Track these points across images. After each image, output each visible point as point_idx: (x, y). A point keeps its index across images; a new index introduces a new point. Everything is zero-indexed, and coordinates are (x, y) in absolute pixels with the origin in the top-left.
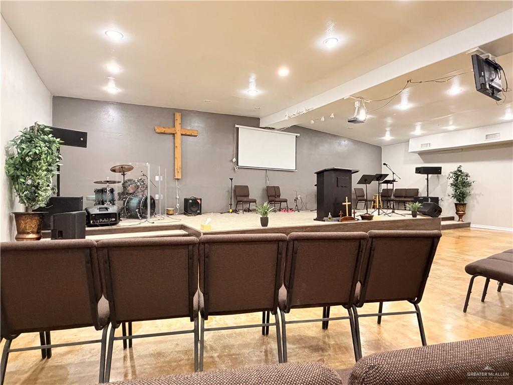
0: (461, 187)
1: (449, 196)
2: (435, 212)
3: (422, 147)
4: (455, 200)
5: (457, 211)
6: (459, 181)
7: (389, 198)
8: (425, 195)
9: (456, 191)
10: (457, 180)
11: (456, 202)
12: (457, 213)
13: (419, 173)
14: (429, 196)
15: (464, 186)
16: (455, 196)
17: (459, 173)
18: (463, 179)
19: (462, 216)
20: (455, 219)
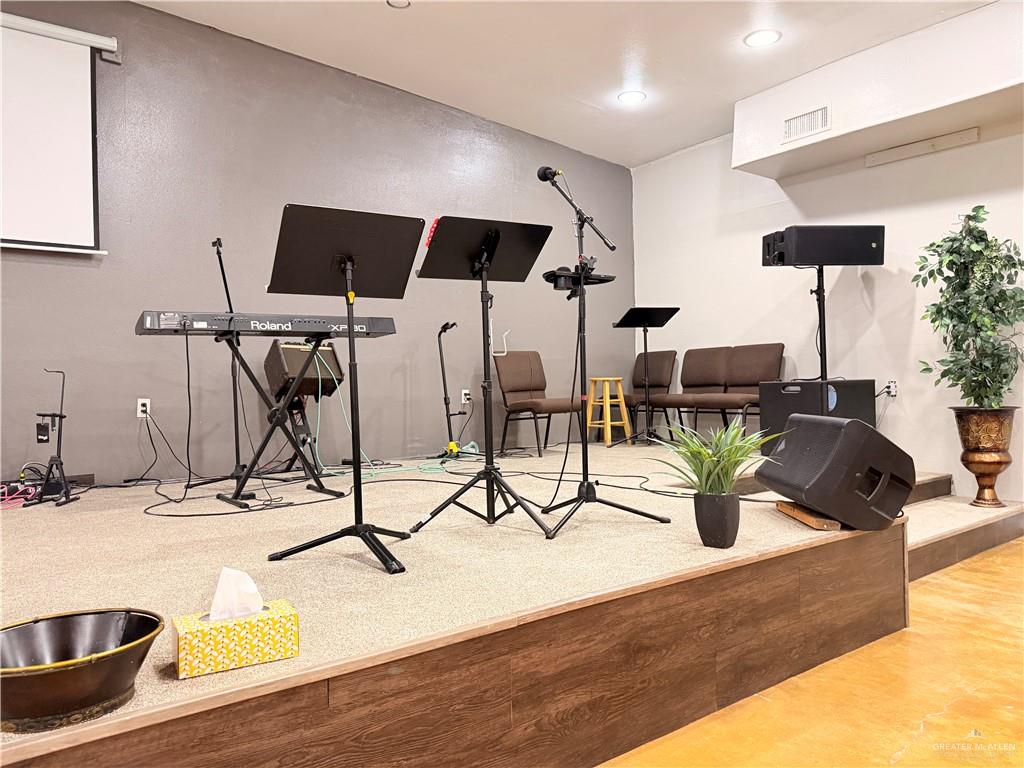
0: (987, 320)
1: (929, 370)
2: (874, 484)
3: (788, 133)
4: (958, 391)
5: (970, 449)
6: (973, 287)
7: (656, 395)
8: (811, 372)
9: (957, 346)
10: (964, 286)
11: (963, 404)
12: (967, 462)
13: (781, 260)
14: (830, 376)
15: (1000, 318)
16: (955, 372)
17: (975, 247)
18: (993, 278)
19: (992, 475)
20: (956, 487)
